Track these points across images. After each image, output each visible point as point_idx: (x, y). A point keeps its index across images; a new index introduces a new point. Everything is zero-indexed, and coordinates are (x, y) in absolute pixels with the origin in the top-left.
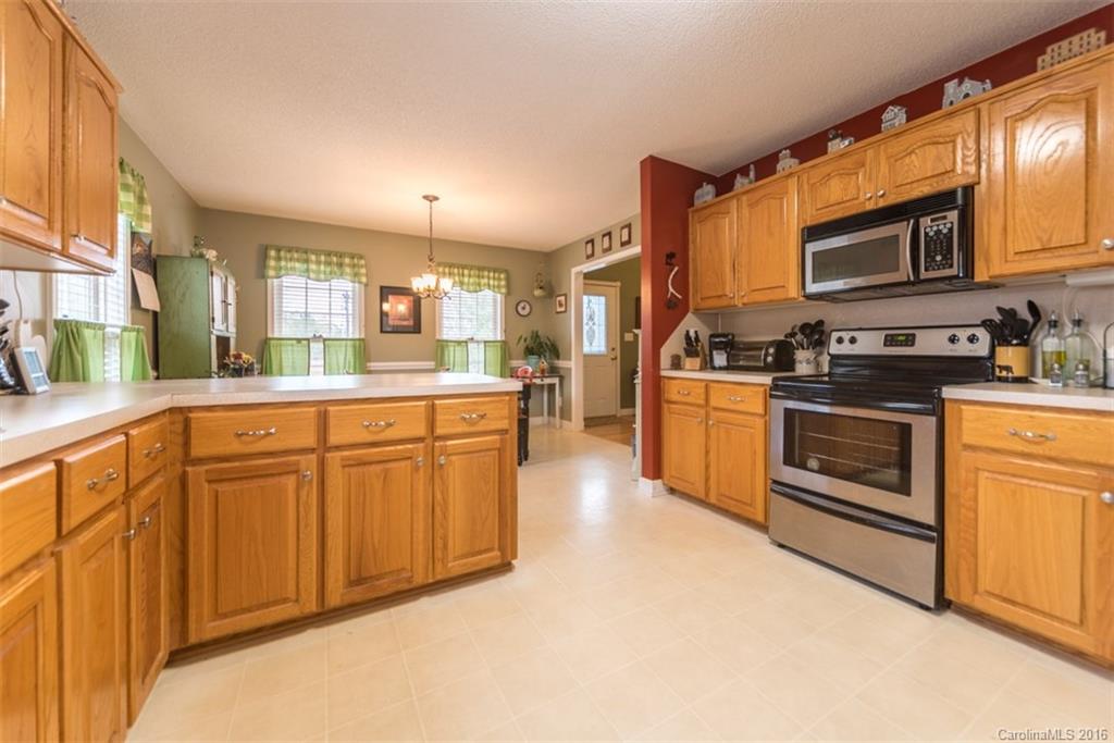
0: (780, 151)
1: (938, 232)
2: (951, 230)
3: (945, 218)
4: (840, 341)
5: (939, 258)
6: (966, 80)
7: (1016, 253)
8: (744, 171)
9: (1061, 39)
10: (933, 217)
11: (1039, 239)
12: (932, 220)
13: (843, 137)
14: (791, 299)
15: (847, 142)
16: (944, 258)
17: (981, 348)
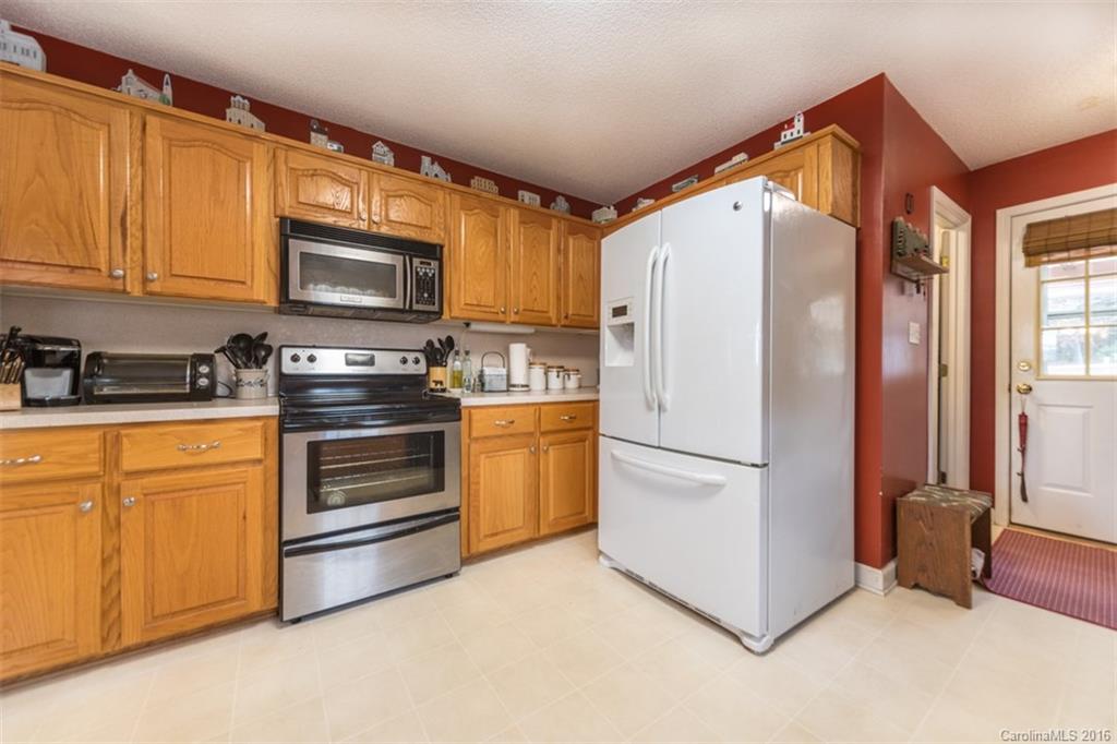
0: (235, 95)
1: (425, 274)
2: (434, 275)
3: (430, 264)
4: (295, 359)
5: (426, 295)
6: (436, 163)
7: (466, 304)
8: (152, 76)
9: (483, 177)
10: (424, 260)
11: (476, 299)
12: (422, 263)
13: (332, 138)
14: (257, 301)
15: (335, 147)
16: (430, 296)
17: (421, 368)
